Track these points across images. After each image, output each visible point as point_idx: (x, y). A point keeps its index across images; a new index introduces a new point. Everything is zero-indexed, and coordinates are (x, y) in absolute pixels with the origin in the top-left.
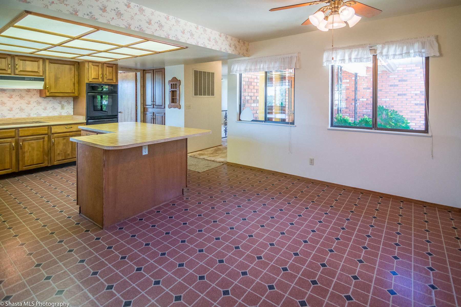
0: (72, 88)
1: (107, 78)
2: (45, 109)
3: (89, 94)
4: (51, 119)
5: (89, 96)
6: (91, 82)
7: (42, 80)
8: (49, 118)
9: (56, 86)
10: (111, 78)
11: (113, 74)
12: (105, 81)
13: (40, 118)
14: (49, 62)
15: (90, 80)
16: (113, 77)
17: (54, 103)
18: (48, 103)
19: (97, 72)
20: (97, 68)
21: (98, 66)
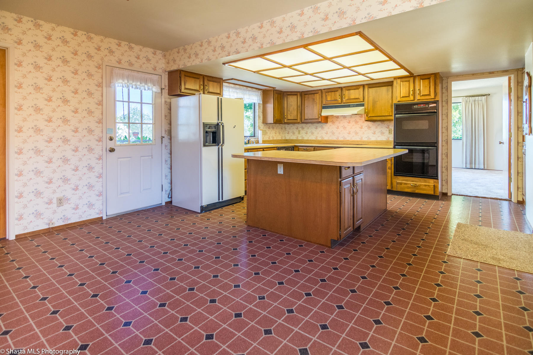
0: (390, 111)
1: (421, 95)
2: (374, 133)
3: (397, 116)
4: (379, 143)
5: (397, 118)
6: (400, 101)
7: (363, 105)
8: (377, 142)
9: (373, 110)
10: (427, 92)
11: (430, 87)
12: (418, 97)
13: (370, 141)
14: (368, 87)
15: (399, 99)
16: (430, 92)
17: (382, 127)
18: (376, 128)
19: (407, 89)
20: (407, 83)
21: (409, 81)
